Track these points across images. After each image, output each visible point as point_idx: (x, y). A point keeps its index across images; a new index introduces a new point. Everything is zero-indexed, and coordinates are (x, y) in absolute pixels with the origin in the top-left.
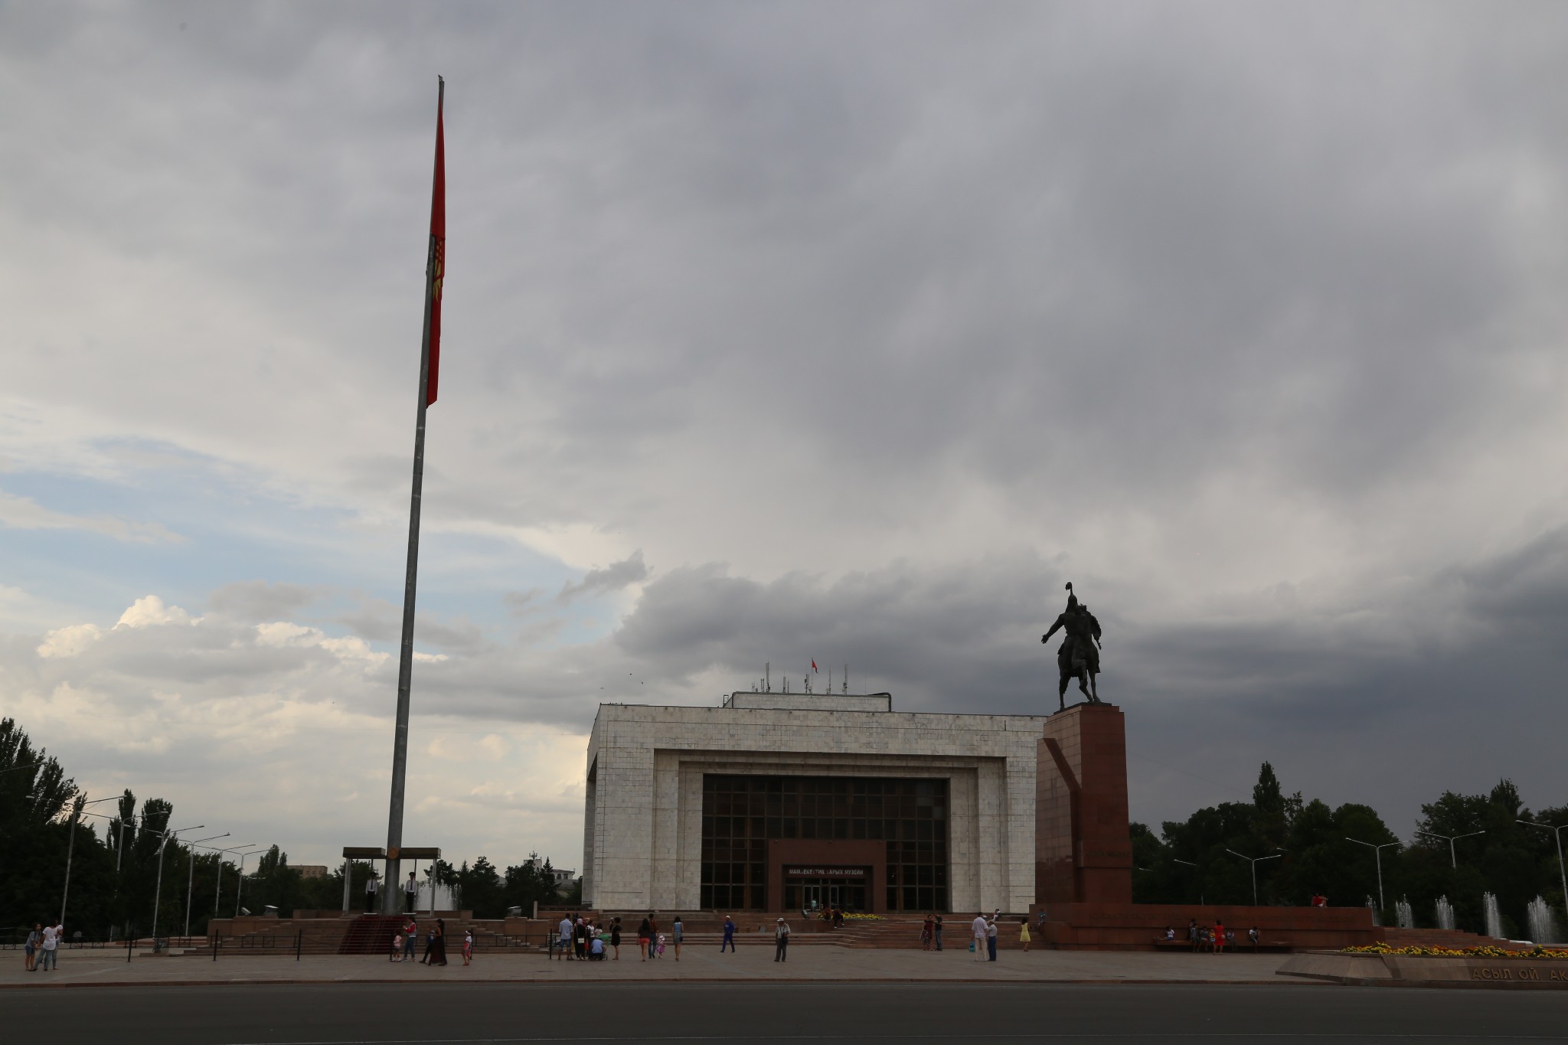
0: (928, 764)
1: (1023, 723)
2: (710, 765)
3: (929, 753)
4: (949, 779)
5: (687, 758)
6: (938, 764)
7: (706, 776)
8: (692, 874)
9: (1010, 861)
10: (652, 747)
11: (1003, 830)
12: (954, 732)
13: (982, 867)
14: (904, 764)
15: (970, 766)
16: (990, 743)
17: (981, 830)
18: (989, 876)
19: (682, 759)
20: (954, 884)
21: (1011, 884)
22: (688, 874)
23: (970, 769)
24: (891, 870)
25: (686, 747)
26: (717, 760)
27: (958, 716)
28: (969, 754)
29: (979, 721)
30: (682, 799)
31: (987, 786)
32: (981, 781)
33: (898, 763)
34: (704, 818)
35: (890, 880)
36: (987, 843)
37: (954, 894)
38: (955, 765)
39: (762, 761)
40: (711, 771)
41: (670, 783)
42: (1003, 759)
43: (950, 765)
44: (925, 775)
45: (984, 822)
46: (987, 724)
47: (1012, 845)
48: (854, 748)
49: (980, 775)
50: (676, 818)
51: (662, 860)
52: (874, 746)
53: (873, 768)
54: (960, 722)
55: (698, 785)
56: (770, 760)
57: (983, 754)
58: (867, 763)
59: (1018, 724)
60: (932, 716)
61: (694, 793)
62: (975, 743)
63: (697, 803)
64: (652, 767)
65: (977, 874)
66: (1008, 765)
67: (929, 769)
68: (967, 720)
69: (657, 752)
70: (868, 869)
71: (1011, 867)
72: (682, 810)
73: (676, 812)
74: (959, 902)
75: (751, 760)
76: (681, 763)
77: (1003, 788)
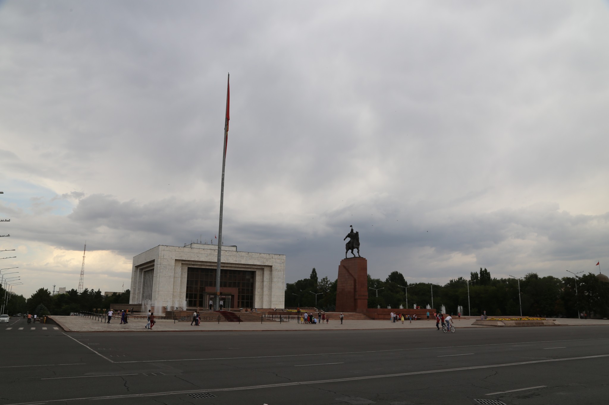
0: (251, 267)
1: (277, 256)
2: (190, 264)
3: (252, 264)
4: (256, 271)
5: (184, 262)
6: (254, 267)
7: (188, 268)
8: (183, 296)
9: (272, 294)
10: (174, 259)
11: (270, 286)
12: (259, 258)
13: (264, 296)
14: (244, 266)
15: (262, 268)
16: (268, 261)
17: (264, 285)
18: (266, 298)
19: (182, 263)
20: (256, 300)
21: (272, 301)
22: (182, 296)
23: (262, 269)
24: (239, 296)
25: (184, 259)
27: (260, 254)
28: (263, 264)
29: (266, 255)
30: (182, 274)
31: (267, 273)
32: (265, 272)
33: (243, 266)
34: (187, 280)
35: (239, 299)
36: (266, 289)
37: (256, 303)
38: (258, 267)
39: (205, 264)
40: (190, 266)
41: (179, 269)
42: (271, 266)
43: (257, 267)
44: (250, 270)
45: (265, 283)
46: (268, 256)
47: (273, 290)
48: (232, 262)
49: (265, 270)
50: (180, 280)
51: (175, 292)
52: (238, 261)
53: (235, 267)
54: (260, 255)
55: (186, 271)
56: (208, 264)
57: (266, 265)
58: (234, 266)
59: (276, 257)
60: (253, 253)
61: (185, 273)
62: (264, 261)
63: (186, 276)
64: (174, 264)
65: (262, 298)
66: (273, 268)
67: (250, 268)
68: (262, 255)
69: (176, 260)
70: (233, 296)
71: (272, 296)
72: (182, 278)
73: (180, 278)
74: (257, 305)
75: (202, 264)
76: (182, 264)
77: (271, 274)
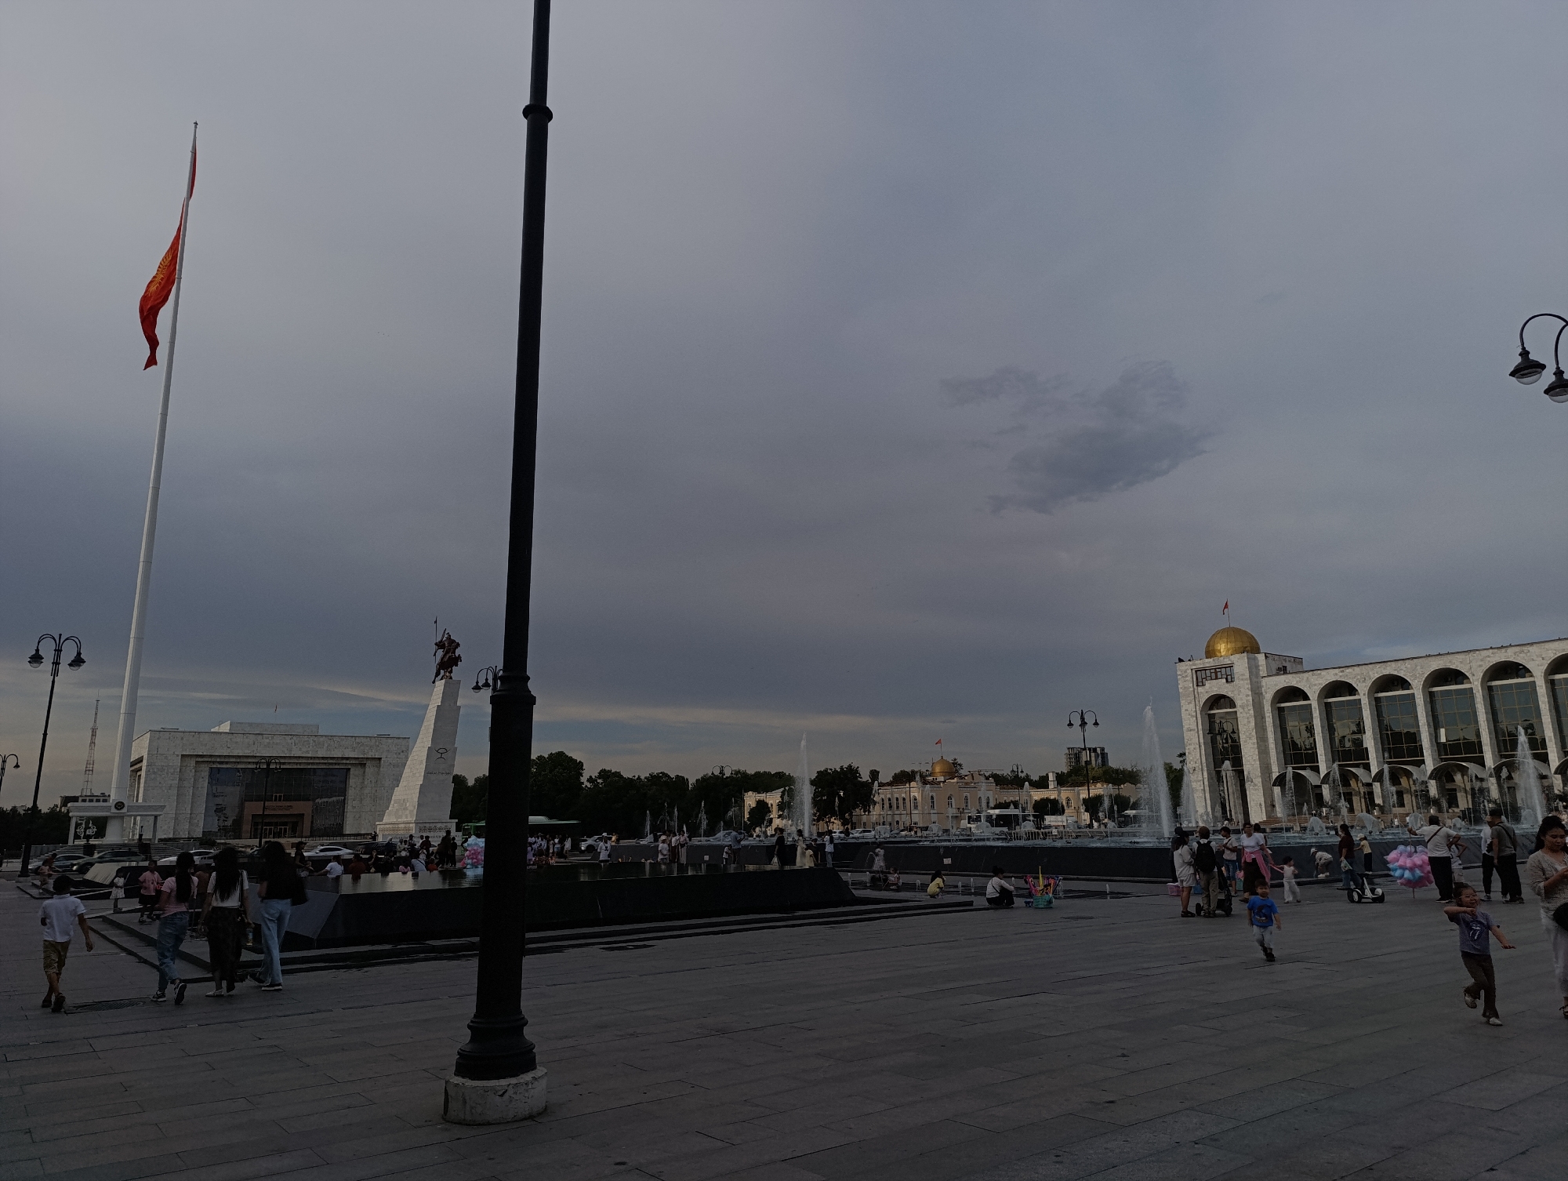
0: (339, 761)
2: (214, 762)
3: (340, 756)
4: (350, 767)
5: (200, 760)
6: (344, 761)
7: (211, 769)
10: (180, 754)
12: (355, 745)
13: (363, 813)
14: (325, 761)
16: (374, 751)
17: (365, 794)
18: (367, 817)
19: (197, 760)
20: (347, 822)
22: (196, 821)
23: (362, 762)
24: (314, 815)
25: (201, 754)
26: (218, 760)
28: (361, 757)
29: (368, 740)
30: (196, 782)
32: (367, 769)
33: (322, 761)
34: (208, 791)
35: (313, 821)
36: (368, 801)
37: (346, 826)
38: (354, 761)
40: (214, 766)
41: (189, 773)
42: (379, 758)
43: (351, 761)
44: (337, 766)
45: (367, 790)
46: (372, 741)
49: (367, 765)
50: (192, 791)
51: (181, 814)
52: (310, 753)
53: (308, 764)
54: (357, 740)
55: (205, 775)
56: (251, 760)
57: (370, 756)
58: (305, 761)
59: (390, 741)
61: (202, 779)
62: (365, 753)
63: (204, 784)
64: (180, 765)
65: (360, 817)
66: (383, 762)
67: (339, 764)
69: (183, 756)
70: (301, 816)
72: (196, 788)
73: (192, 787)
74: (349, 829)
75: (239, 760)
77: (379, 773)
